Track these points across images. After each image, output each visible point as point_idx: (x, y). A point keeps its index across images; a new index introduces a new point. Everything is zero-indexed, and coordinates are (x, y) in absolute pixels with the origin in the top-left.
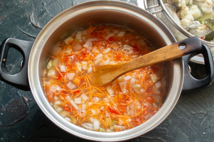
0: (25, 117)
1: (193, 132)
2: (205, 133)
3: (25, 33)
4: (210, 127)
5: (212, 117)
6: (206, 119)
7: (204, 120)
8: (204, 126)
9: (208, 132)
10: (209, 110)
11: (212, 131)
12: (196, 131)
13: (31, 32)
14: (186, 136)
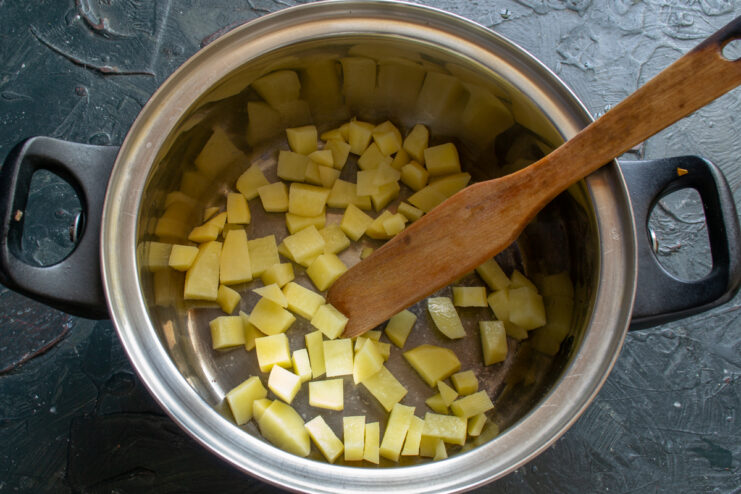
0: (58, 342)
1: (636, 402)
2: (681, 403)
3: (60, 54)
4: (697, 384)
5: (706, 349)
6: (685, 357)
7: (678, 358)
8: (677, 380)
9: (690, 400)
10: (695, 324)
11: (705, 399)
12: (648, 397)
13: (81, 47)
14: (613, 414)
